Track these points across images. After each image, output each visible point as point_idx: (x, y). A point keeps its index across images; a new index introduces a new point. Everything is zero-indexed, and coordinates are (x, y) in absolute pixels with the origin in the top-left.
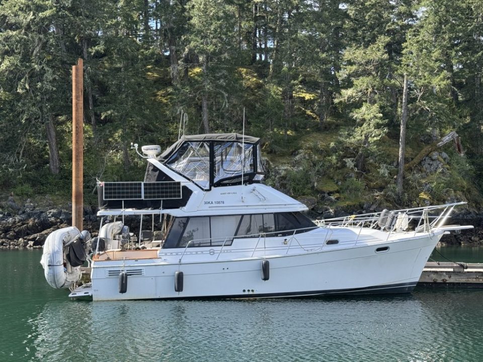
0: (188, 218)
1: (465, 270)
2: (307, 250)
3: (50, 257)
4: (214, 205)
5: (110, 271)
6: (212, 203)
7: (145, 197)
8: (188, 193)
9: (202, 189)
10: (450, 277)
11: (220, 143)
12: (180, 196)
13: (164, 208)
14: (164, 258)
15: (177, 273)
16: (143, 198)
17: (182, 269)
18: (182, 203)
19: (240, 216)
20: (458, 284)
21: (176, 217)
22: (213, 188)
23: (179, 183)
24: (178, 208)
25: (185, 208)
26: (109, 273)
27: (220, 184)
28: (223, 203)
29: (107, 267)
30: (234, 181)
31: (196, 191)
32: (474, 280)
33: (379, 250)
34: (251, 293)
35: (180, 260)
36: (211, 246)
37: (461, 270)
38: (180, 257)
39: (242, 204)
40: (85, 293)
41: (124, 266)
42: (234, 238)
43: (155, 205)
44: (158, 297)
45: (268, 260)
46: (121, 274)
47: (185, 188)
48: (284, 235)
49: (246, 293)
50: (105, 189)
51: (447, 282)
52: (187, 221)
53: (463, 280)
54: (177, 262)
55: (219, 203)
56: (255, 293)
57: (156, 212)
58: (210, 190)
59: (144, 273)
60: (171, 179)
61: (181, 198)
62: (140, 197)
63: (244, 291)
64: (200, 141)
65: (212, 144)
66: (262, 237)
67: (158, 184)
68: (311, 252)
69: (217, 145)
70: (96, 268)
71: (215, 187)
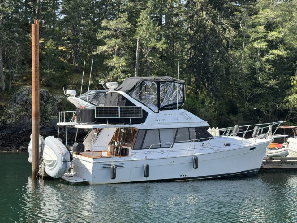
0: (146, 130)
1: (273, 161)
2: (217, 150)
3: (64, 156)
4: (161, 122)
5: (103, 165)
6: (160, 121)
7: (121, 116)
8: (146, 114)
9: (154, 112)
10: (265, 165)
11: (164, 82)
12: (141, 116)
13: (133, 123)
14: (134, 156)
15: (145, 165)
16: (120, 117)
17: (148, 163)
18: (142, 120)
19: (176, 129)
20: (269, 169)
21: (139, 130)
22: (159, 111)
23: (140, 108)
24: (139, 123)
25: (144, 124)
26: (103, 166)
27: (164, 108)
28: (166, 120)
29: (102, 162)
30: (172, 107)
31: (150, 113)
32: (277, 166)
33: (251, 149)
34: (185, 177)
35: (146, 157)
36: (161, 148)
37: (271, 161)
38: (146, 155)
39: (177, 121)
40: (75, 181)
41: (113, 162)
42: (173, 143)
43: (126, 122)
44: (131, 181)
45: (197, 156)
46: (112, 167)
47: (144, 111)
48: (201, 141)
49: (182, 177)
50: (96, 111)
51: (264, 168)
52: (146, 132)
53: (271, 166)
54: (144, 158)
55: (163, 120)
56: (187, 177)
57: (127, 126)
58: (158, 112)
59: (124, 165)
60: (134, 105)
61: (142, 117)
62: (118, 116)
63: (181, 176)
64: (152, 81)
65: (159, 83)
66: (193, 142)
67: (126, 108)
68: (218, 151)
69: (162, 84)
70: (95, 163)
71: (161, 110)
